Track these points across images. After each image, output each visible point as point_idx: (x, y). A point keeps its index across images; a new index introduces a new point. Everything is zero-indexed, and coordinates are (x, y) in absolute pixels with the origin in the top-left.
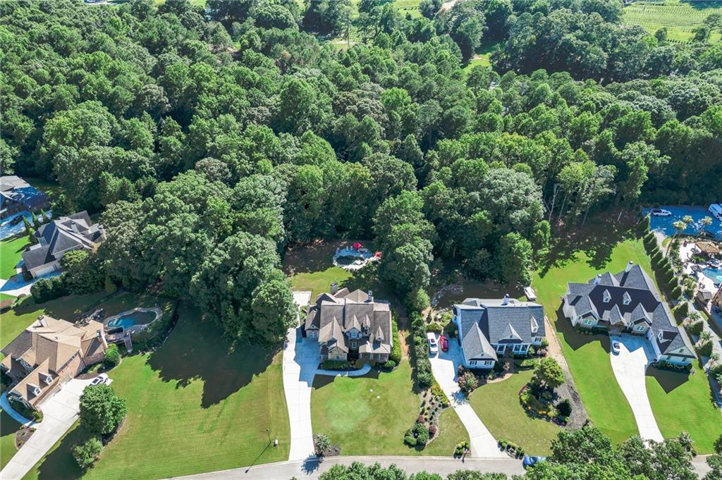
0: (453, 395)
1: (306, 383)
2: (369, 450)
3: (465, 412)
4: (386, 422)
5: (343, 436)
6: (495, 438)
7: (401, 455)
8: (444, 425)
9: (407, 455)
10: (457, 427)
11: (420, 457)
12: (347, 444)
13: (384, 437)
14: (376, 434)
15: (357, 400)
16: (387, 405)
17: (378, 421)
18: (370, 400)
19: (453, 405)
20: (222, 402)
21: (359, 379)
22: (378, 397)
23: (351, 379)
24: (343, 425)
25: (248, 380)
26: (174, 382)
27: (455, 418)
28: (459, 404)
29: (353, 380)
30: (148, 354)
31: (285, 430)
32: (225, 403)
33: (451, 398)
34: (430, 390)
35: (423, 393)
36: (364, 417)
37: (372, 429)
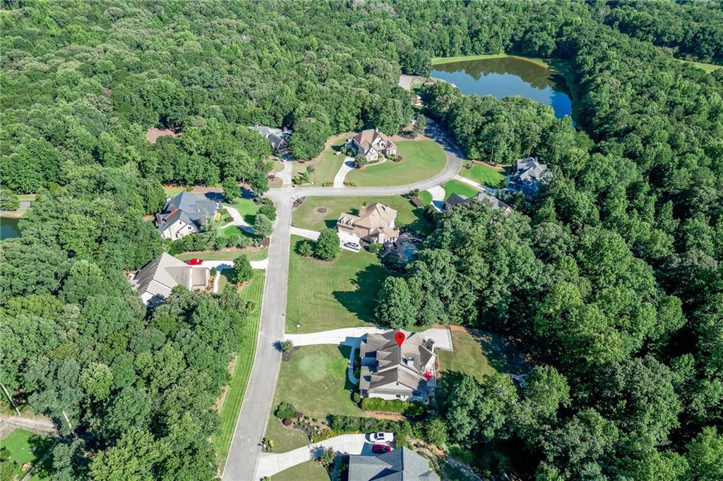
0: (321, 447)
1: (344, 340)
2: (282, 379)
3: (302, 455)
4: (303, 391)
5: (296, 363)
6: (274, 475)
7: (274, 400)
8: (292, 434)
9: (273, 405)
10: (289, 444)
11: (269, 413)
12: (289, 366)
13: (290, 389)
14: (294, 384)
15: (325, 373)
16: (319, 393)
17: (305, 386)
18: (325, 382)
19: (310, 445)
20: (336, 300)
21: (345, 376)
22: (326, 388)
23: (346, 369)
24: (305, 364)
25: (351, 311)
26: (356, 278)
27: (298, 445)
28: (312, 451)
29: (344, 371)
30: (380, 264)
31: (307, 331)
32: (335, 302)
33: (318, 445)
34: (329, 428)
35: (327, 423)
36: (310, 377)
37: (299, 381)
